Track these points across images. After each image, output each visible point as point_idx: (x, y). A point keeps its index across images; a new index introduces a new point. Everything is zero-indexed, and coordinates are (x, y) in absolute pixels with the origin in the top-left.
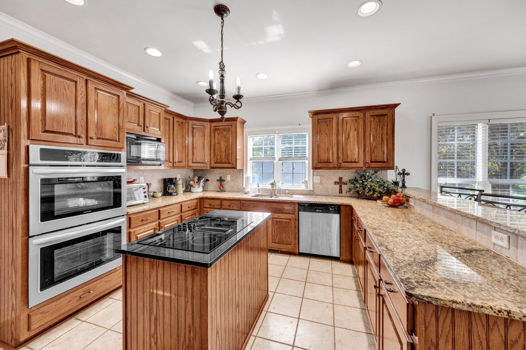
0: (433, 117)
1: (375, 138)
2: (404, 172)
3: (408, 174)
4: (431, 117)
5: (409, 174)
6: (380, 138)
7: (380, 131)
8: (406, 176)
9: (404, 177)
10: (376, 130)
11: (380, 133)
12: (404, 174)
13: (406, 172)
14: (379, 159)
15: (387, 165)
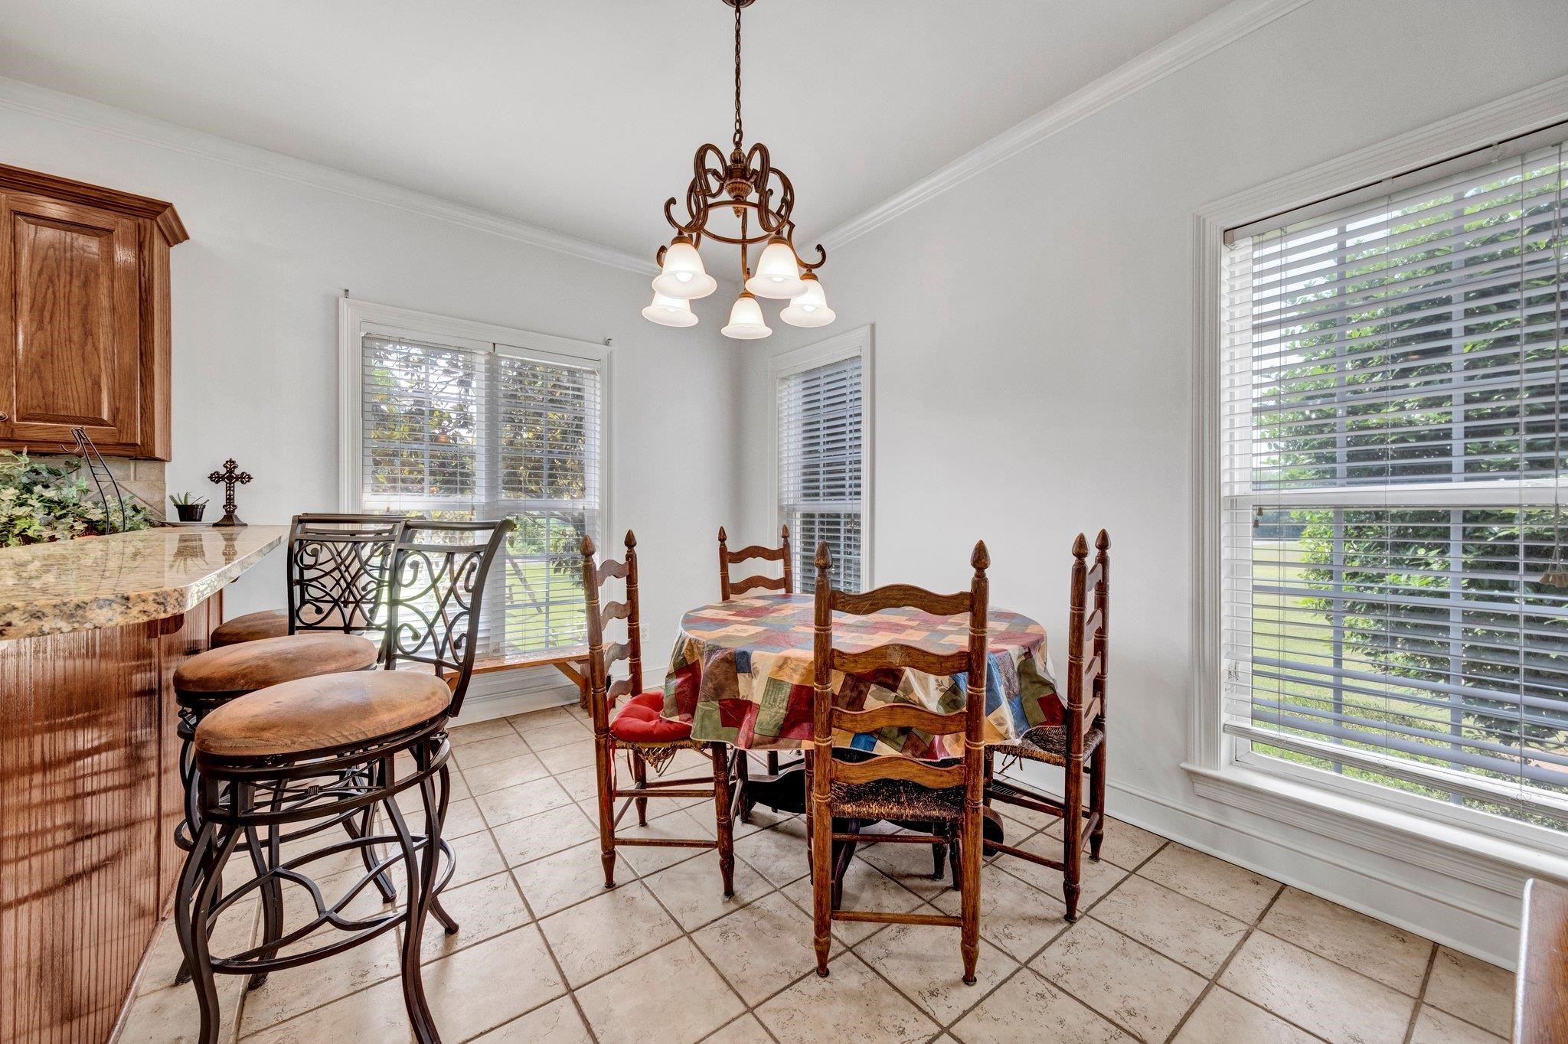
0: (342, 300)
1: (47, 315)
2: (230, 471)
3: (245, 478)
4: (337, 301)
5: (250, 478)
6: (76, 320)
7: (75, 290)
8: (238, 484)
9: (230, 488)
10: (51, 281)
11: (74, 300)
12: (230, 478)
13: (238, 472)
14: (66, 408)
15: (113, 435)
